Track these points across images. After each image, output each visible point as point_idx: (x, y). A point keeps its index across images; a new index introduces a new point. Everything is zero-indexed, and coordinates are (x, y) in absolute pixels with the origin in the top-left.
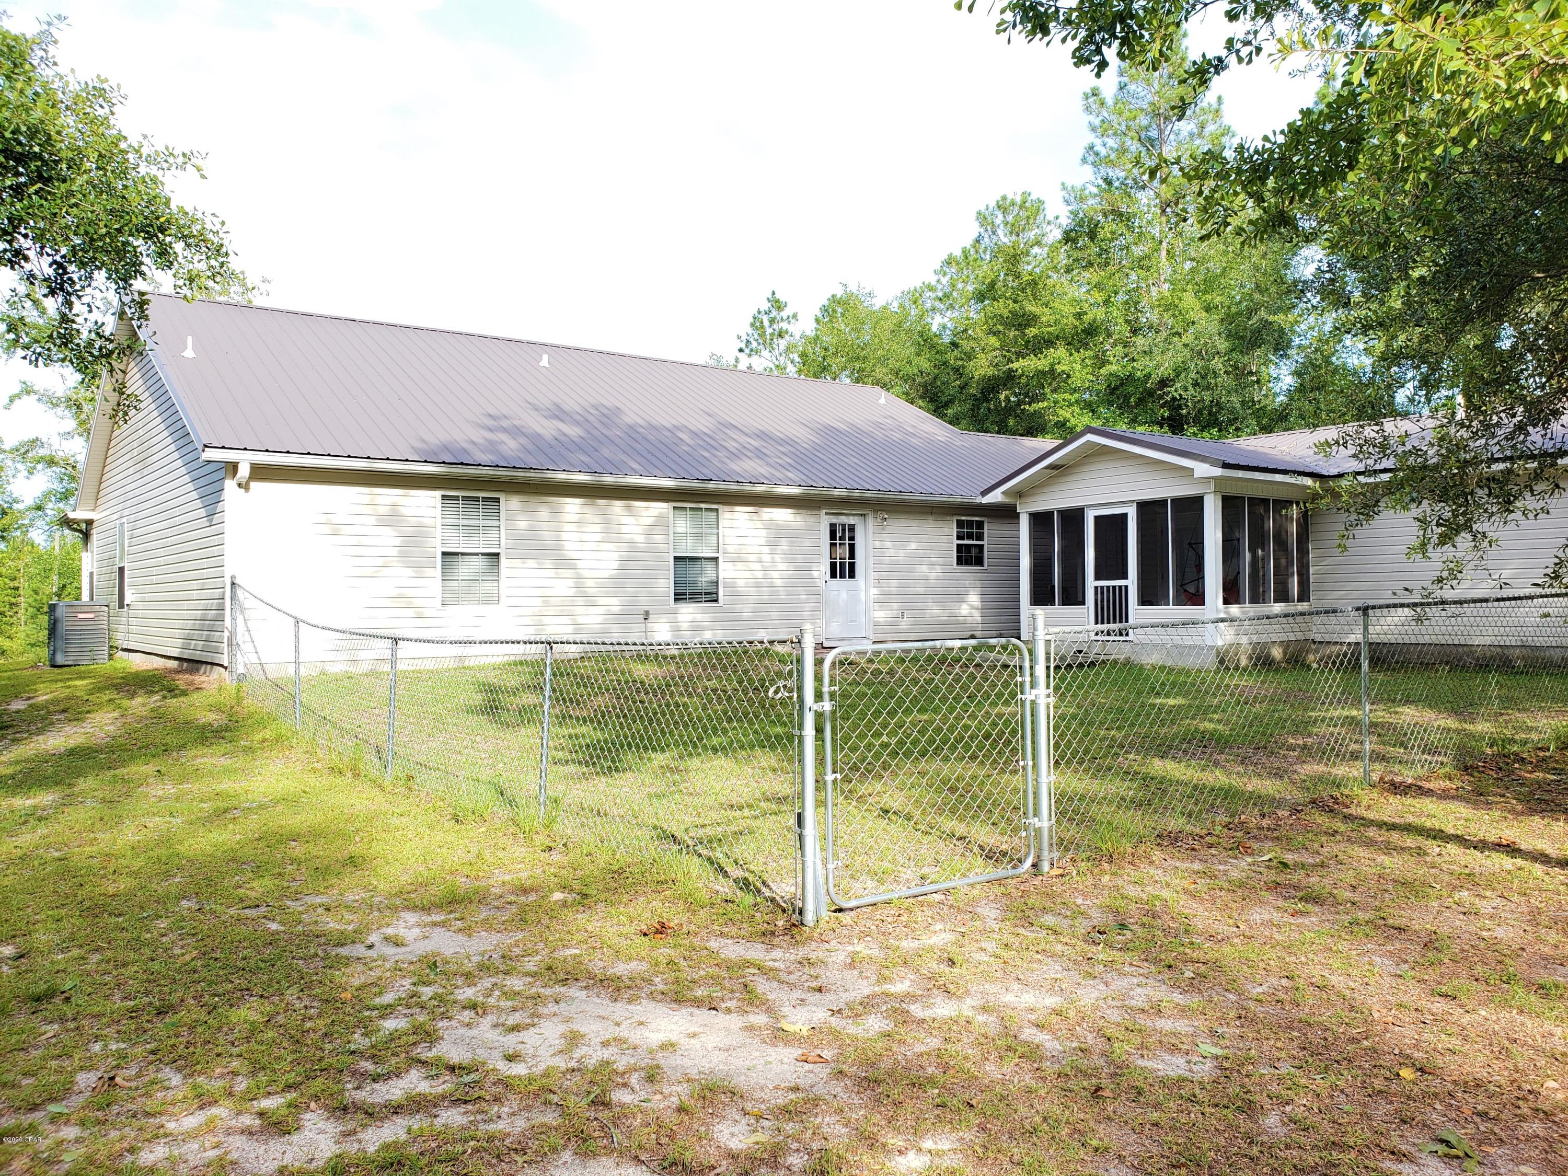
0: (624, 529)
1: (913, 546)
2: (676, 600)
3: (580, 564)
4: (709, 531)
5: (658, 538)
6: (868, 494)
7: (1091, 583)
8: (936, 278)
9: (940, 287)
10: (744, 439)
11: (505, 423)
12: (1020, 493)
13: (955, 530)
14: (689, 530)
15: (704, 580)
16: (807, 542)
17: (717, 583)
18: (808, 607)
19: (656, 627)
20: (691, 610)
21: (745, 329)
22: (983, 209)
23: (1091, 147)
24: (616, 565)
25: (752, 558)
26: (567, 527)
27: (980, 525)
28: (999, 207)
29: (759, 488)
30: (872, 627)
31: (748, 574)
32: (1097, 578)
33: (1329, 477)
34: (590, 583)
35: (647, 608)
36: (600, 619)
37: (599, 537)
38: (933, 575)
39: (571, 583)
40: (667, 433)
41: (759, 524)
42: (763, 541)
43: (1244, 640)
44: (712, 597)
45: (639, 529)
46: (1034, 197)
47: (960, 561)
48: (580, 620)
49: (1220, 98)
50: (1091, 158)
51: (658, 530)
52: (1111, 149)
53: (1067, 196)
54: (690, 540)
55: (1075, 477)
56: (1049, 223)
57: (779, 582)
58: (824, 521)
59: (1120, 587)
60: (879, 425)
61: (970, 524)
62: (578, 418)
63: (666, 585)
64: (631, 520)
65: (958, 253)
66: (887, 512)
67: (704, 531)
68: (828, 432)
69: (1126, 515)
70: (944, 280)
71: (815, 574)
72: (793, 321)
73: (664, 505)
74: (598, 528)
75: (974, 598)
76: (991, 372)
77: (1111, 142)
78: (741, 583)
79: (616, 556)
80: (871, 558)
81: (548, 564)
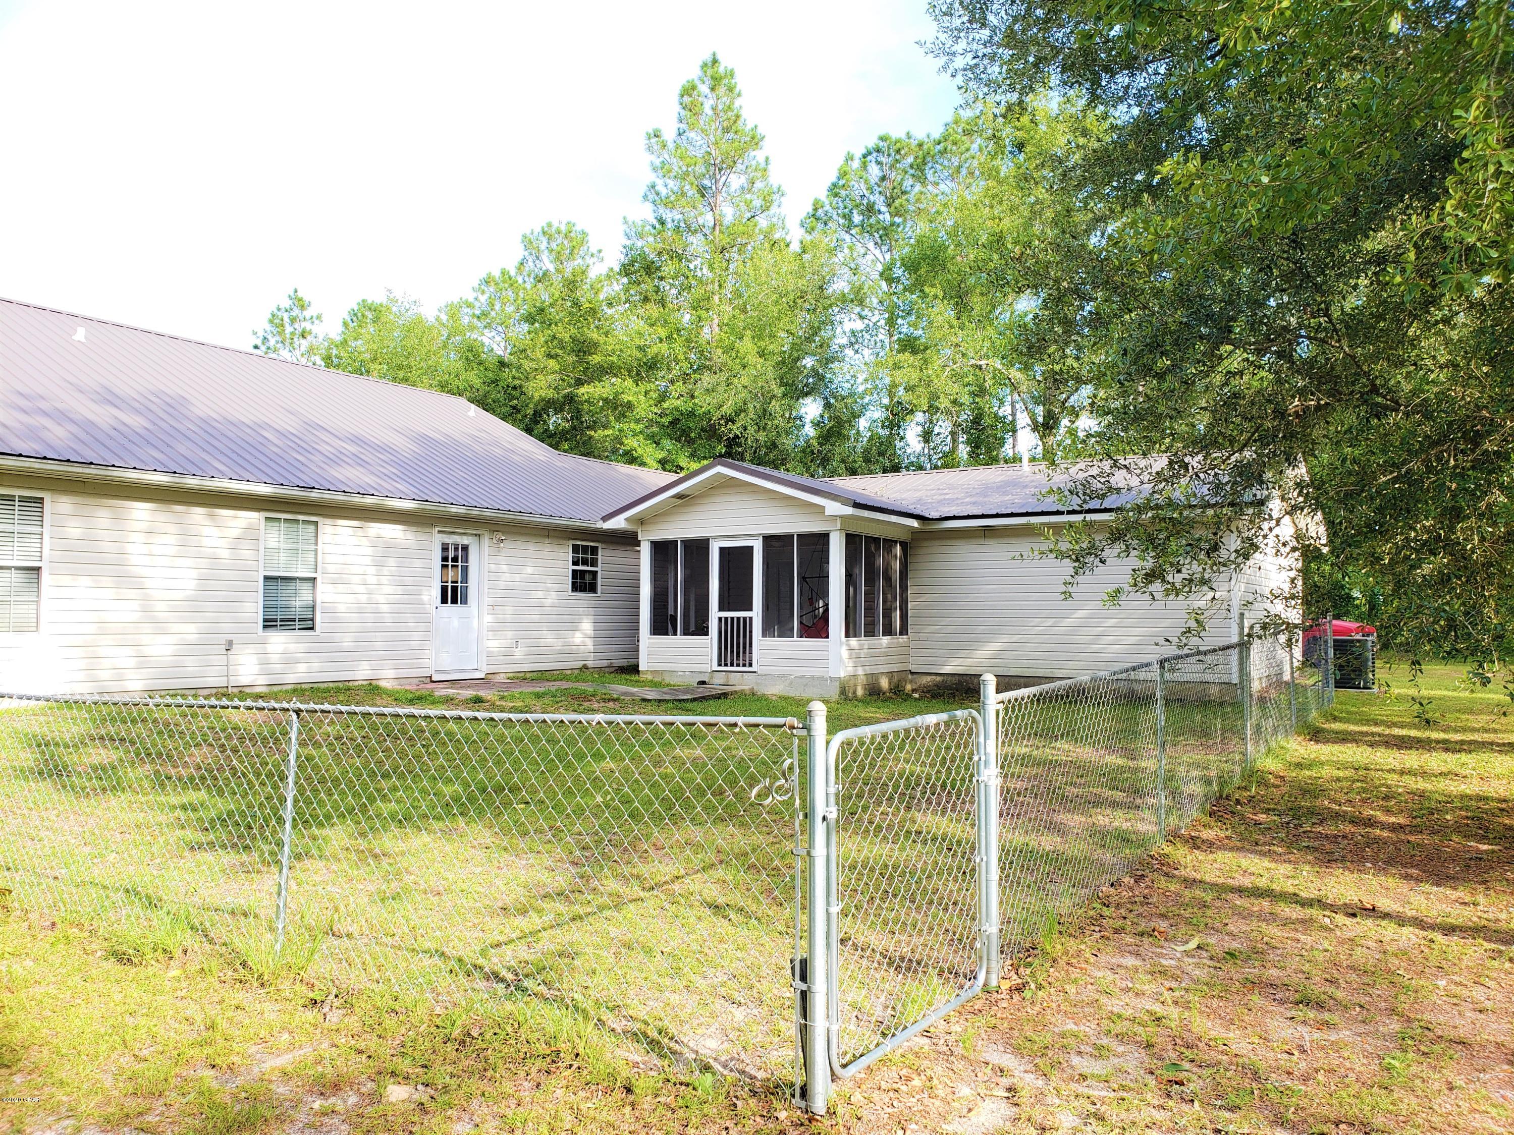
0: (205, 542)
1: (529, 570)
2: (265, 627)
3: (148, 583)
4: (306, 547)
5: (247, 554)
6: (488, 513)
7: (715, 614)
8: (475, 295)
9: (477, 304)
10: (338, 443)
11: (43, 405)
12: (641, 521)
13: (571, 555)
14: (282, 546)
15: (298, 604)
16: (418, 563)
17: (314, 607)
18: (416, 636)
19: (241, 659)
20: (283, 639)
21: (263, 325)
22: (528, 232)
23: (653, 187)
24: (193, 584)
25: (356, 579)
26: (133, 537)
27: (594, 550)
28: (544, 233)
29: (369, 500)
30: (485, 658)
31: (350, 598)
32: (721, 609)
33: (932, 519)
34: (160, 606)
35: (230, 637)
36: (169, 650)
37: (173, 550)
38: (548, 602)
39: (136, 605)
40: (249, 431)
41: (365, 541)
42: (368, 560)
43: (860, 671)
44: (308, 625)
45: (223, 543)
46: (578, 228)
47: (575, 588)
48: (147, 651)
49: (767, 159)
50: (652, 196)
51: (246, 544)
52: (672, 191)
53: (628, 231)
54: (283, 557)
55: (701, 508)
56: (592, 255)
57: (385, 608)
58: (435, 540)
59: (745, 619)
60: (475, 439)
61: (585, 549)
62: (137, 405)
63: (254, 609)
64: (215, 531)
65: (497, 274)
66: (503, 532)
67: (300, 546)
68: (423, 440)
69: (751, 548)
70: (483, 298)
71: (425, 599)
72: (316, 322)
73: (254, 515)
74: (173, 539)
75: (587, 626)
76: (550, 394)
77: (671, 183)
78: (342, 608)
79: (194, 574)
80: (486, 582)
81: (107, 581)
